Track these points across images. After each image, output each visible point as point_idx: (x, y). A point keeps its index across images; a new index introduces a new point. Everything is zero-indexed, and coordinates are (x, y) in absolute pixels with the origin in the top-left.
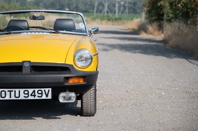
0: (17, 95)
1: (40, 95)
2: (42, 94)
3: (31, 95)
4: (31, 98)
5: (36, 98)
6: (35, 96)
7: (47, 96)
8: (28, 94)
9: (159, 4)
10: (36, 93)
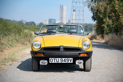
0: (58, 61)
1: (68, 61)
2: (68, 60)
3: (64, 61)
4: (64, 62)
5: (66, 62)
6: (65, 61)
7: (71, 61)
8: (62, 60)
9: (102, 26)
10: (66, 60)
